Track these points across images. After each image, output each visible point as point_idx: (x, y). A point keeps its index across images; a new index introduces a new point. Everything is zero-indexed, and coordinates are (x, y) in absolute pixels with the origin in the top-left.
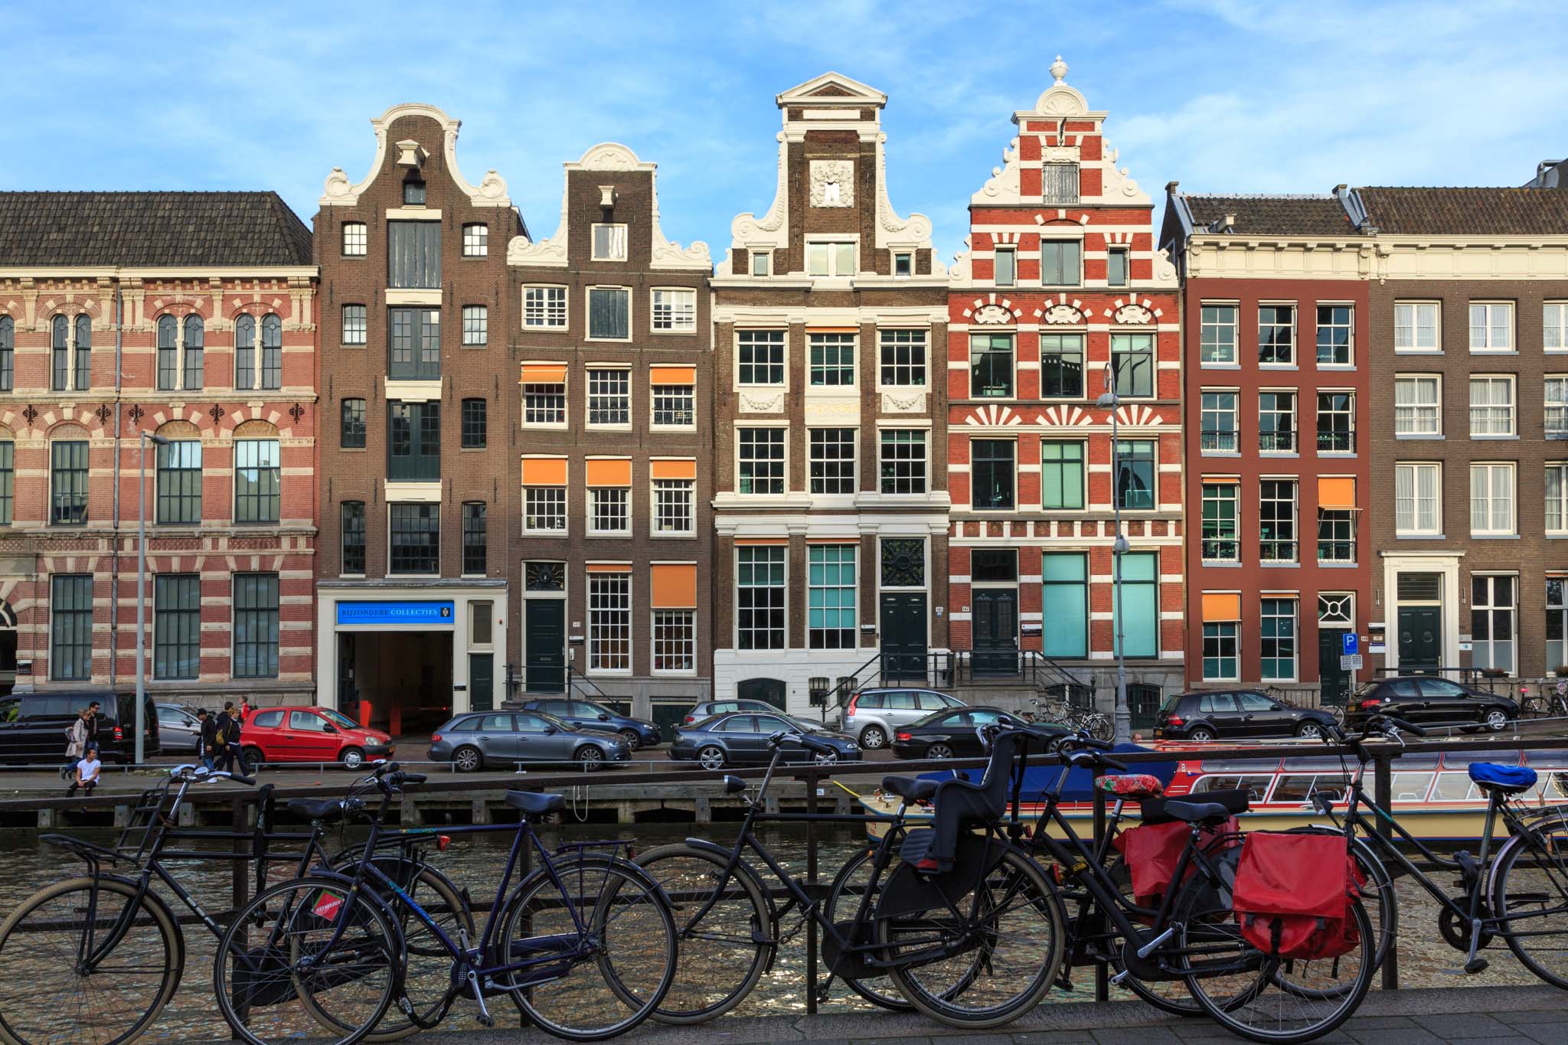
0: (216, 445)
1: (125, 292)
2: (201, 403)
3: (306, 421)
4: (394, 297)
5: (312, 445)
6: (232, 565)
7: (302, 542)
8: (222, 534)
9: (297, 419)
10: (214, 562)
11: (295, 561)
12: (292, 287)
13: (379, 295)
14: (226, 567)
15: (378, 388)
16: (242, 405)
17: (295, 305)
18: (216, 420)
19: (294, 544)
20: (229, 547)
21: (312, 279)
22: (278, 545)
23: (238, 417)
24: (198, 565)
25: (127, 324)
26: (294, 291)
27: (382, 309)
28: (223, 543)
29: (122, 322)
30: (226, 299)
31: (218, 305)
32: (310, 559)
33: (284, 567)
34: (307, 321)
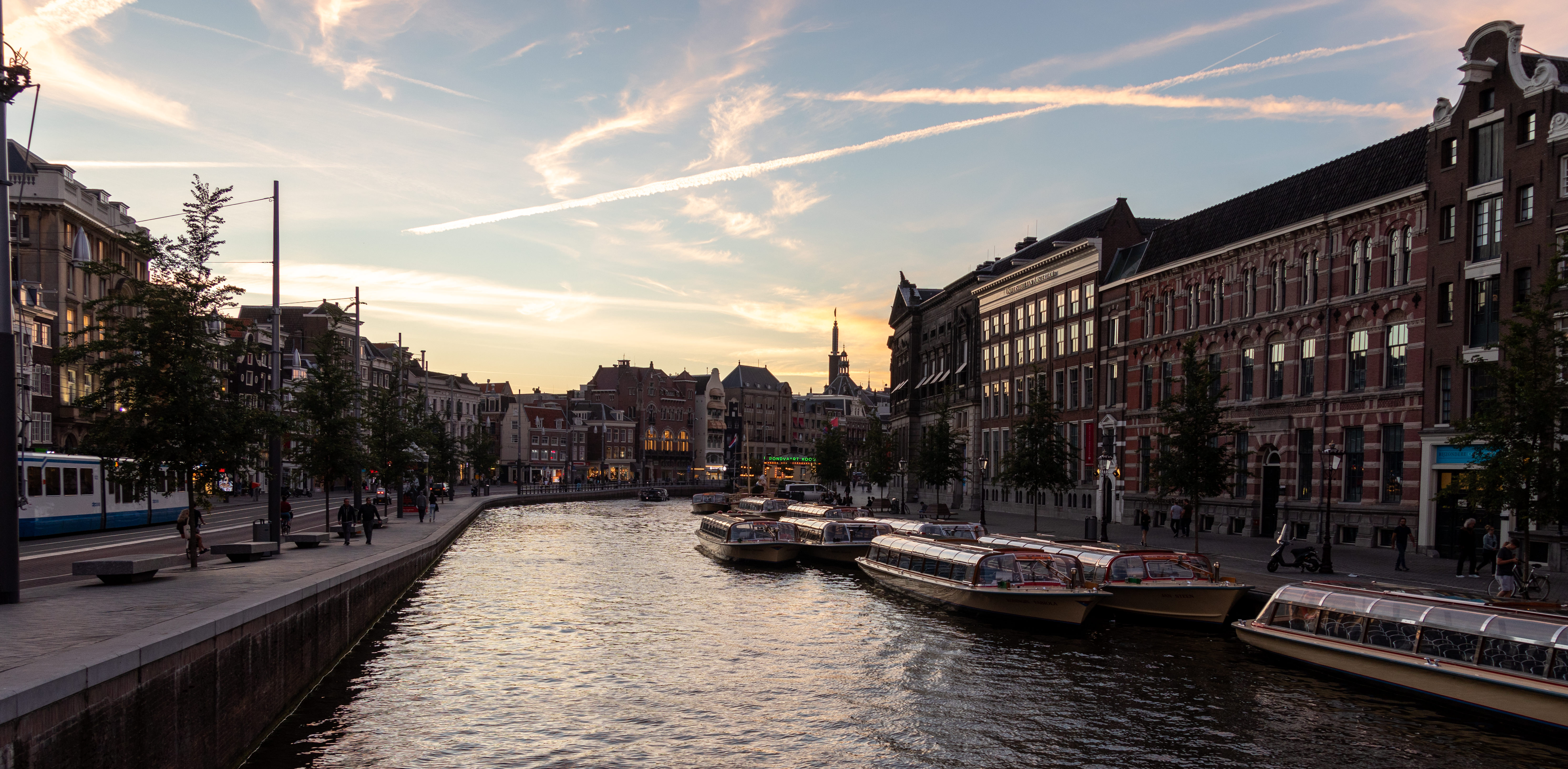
0: (1374, 331)
1: (1333, 230)
2: (1367, 302)
3: (1422, 306)
4: (1473, 194)
5: (1423, 324)
6: (1379, 420)
7: (1416, 400)
8: (1373, 397)
9: (1416, 306)
10: (1370, 418)
11: (1412, 415)
12: (1416, 202)
13: (1463, 194)
14: (1376, 422)
15: (1461, 271)
16: (1386, 298)
17: (1418, 215)
18: (1375, 314)
19: (1411, 403)
20: (1379, 406)
21: (1423, 193)
22: (1404, 405)
23: (1385, 309)
24: (1362, 421)
25: (1334, 252)
26: (1416, 205)
27: (1465, 205)
28: (1375, 403)
29: (1332, 251)
30: (1382, 220)
31: (1378, 225)
32: (1420, 413)
33: (1406, 420)
34: (1424, 228)
